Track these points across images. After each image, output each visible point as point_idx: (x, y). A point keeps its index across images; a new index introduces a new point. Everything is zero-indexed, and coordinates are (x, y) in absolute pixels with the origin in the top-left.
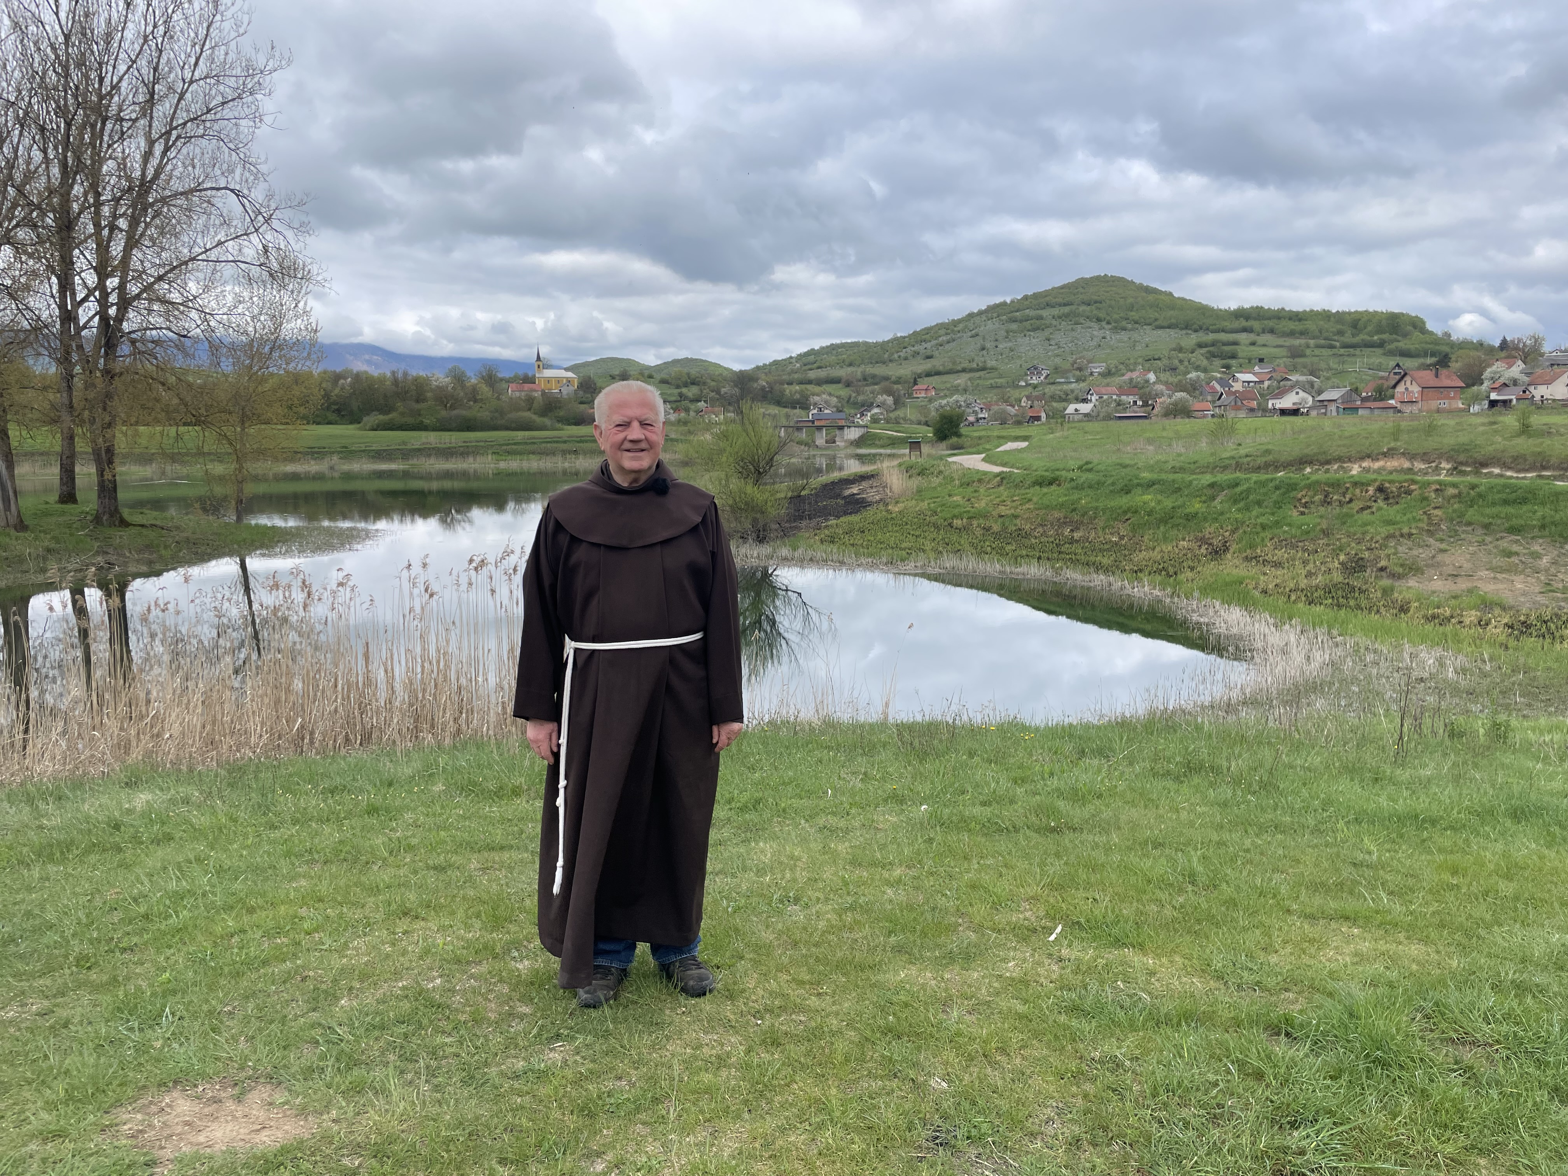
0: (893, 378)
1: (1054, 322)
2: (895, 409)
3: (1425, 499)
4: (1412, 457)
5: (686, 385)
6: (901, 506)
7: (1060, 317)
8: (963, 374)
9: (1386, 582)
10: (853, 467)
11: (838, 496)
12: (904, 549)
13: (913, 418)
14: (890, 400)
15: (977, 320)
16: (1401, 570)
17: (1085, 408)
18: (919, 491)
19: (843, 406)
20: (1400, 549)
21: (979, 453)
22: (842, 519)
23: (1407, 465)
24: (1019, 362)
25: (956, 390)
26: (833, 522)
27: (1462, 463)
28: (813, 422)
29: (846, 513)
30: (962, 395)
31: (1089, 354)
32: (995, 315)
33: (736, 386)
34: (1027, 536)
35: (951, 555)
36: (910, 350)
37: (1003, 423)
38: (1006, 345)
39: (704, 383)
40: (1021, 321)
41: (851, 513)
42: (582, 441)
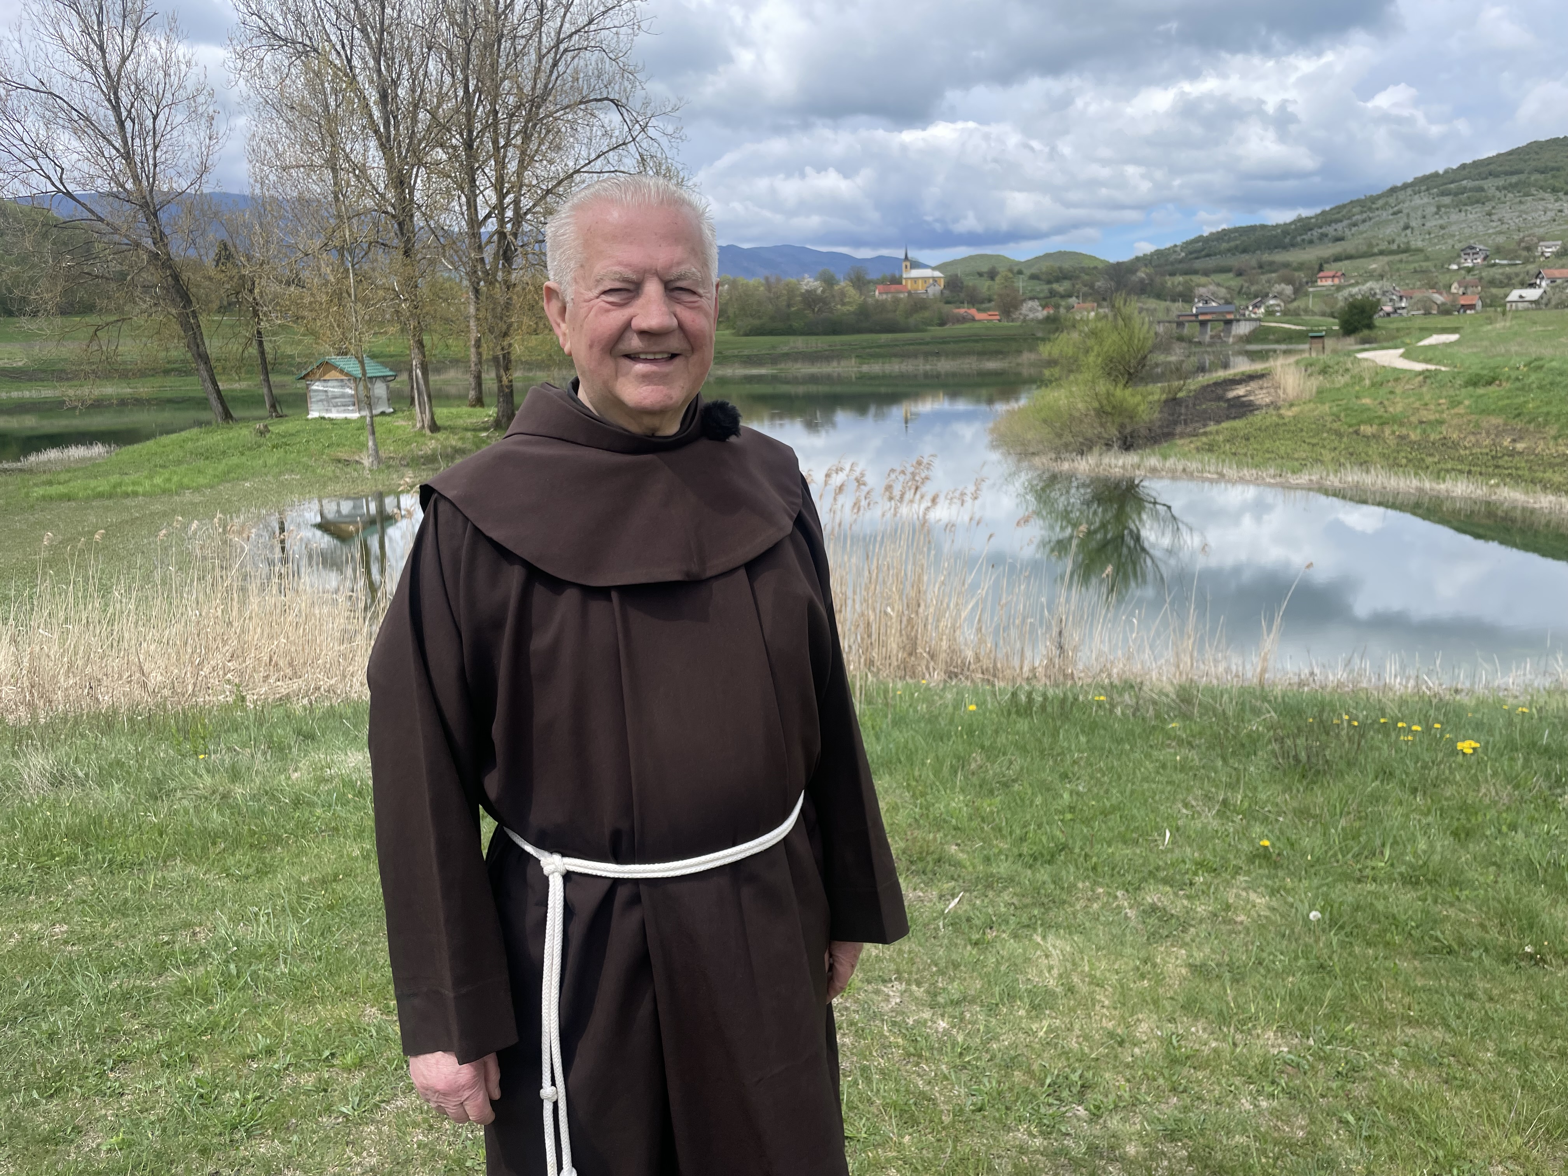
0: (1295, 265)
1: (1498, 194)
2: (1295, 300)
5: (1058, 280)
6: (1295, 409)
7: (1505, 188)
8: (1381, 257)
10: (1242, 366)
11: (1220, 398)
12: (1297, 460)
13: (1316, 309)
14: (1288, 290)
15: (1401, 195)
17: (1532, 294)
18: (1320, 392)
19: (1232, 298)
21: (1396, 347)
22: (1224, 425)
24: (1450, 242)
25: (1371, 276)
26: (1212, 427)
28: (1196, 315)
29: (1228, 418)
30: (1377, 281)
31: (1540, 231)
32: (1423, 188)
33: (1112, 279)
34: (1455, 445)
35: (1356, 468)
36: (1316, 233)
37: (1427, 313)
38: (1434, 223)
39: (1078, 277)
40: (1456, 194)
41: (1235, 418)
42: (944, 343)
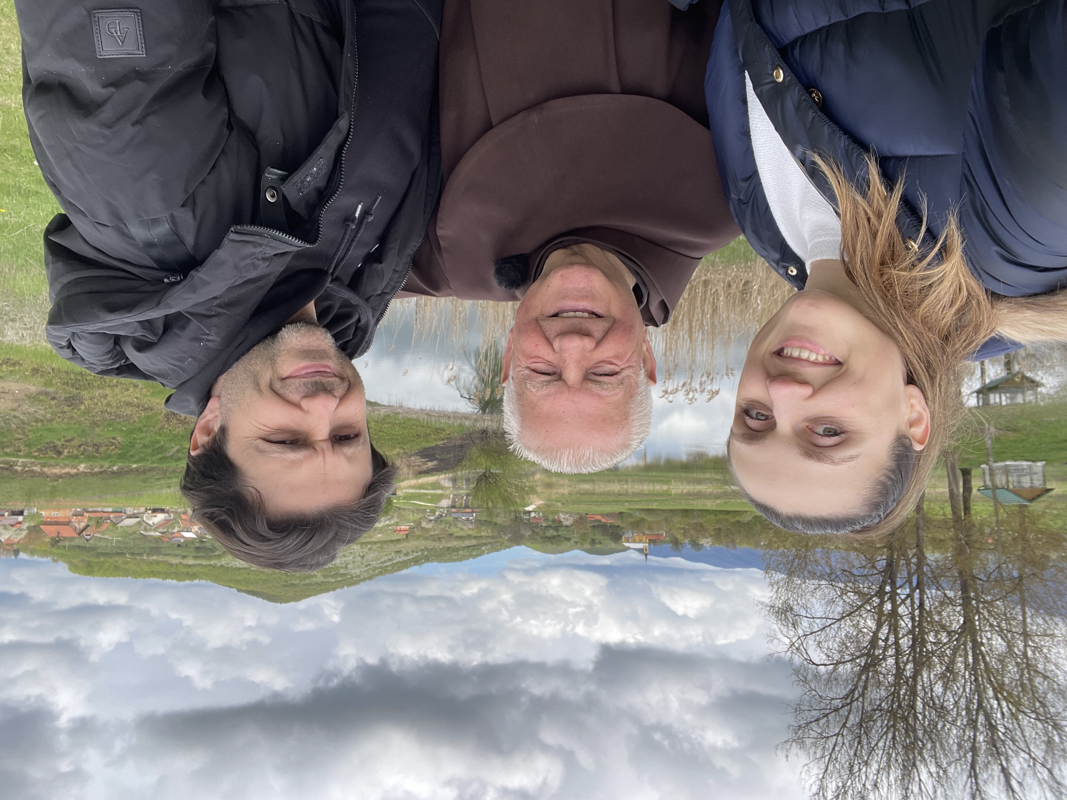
3: (28, 446)
4: (42, 474)
9: (51, 390)
11: (440, 461)
12: (388, 423)
16: (41, 397)
19: (454, 521)
20: (43, 412)
23: (45, 469)
26: (440, 443)
27: (6, 469)
28: (473, 512)
29: (432, 448)
41: (429, 448)
42: (616, 501)
